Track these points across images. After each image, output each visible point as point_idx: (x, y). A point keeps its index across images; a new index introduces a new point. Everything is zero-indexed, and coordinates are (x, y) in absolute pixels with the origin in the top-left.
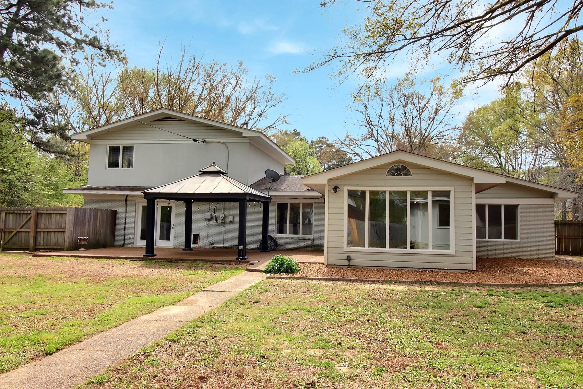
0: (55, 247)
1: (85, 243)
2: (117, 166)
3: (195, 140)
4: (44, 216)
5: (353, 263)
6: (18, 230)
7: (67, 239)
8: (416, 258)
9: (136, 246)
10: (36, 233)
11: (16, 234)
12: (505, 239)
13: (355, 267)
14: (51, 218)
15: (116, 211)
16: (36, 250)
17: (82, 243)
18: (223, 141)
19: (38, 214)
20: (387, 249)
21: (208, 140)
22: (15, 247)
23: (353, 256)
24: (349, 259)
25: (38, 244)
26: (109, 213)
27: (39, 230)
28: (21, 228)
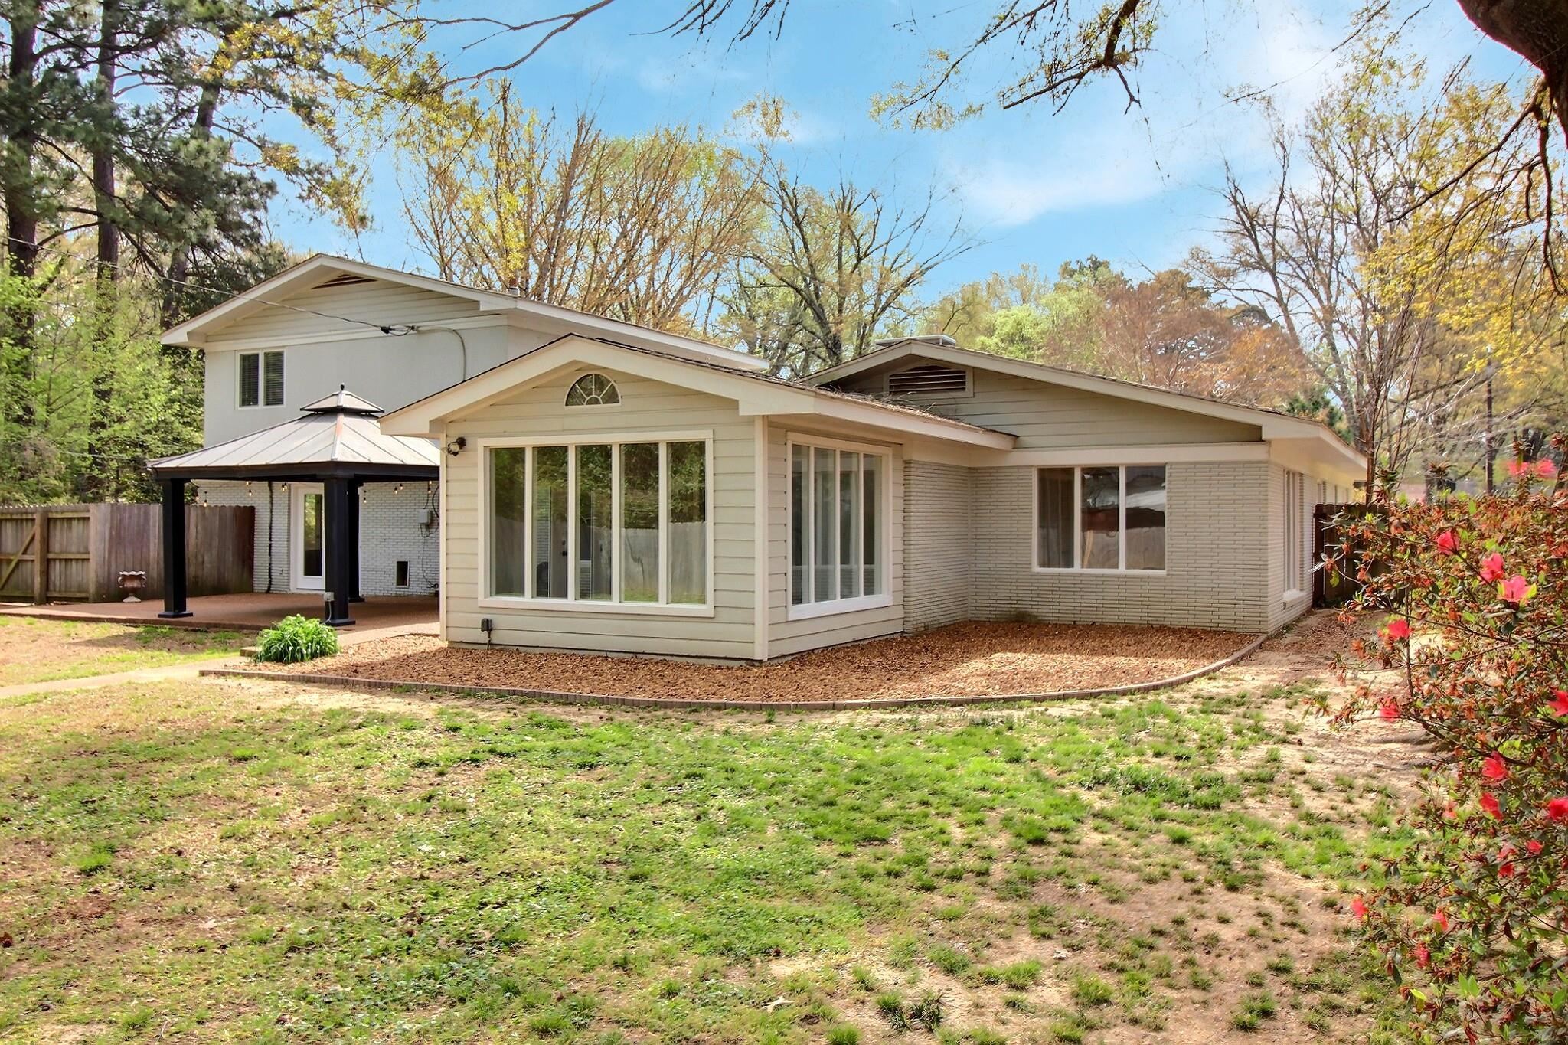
0: (78, 595)
1: (135, 584)
2: (256, 402)
3: (386, 330)
4: (59, 523)
5: (498, 637)
6: (20, 556)
7: (92, 576)
8: (629, 625)
9: (293, 590)
10: (47, 563)
11: (17, 565)
12: (1128, 567)
13: (503, 648)
14: (70, 528)
15: (252, 509)
16: (46, 600)
17: (129, 584)
18: (453, 327)
19: (49, 520)
20: (571, 601)
21: (424, 326)
22: (17, 594)
23: (498, 620)
24: (487, 626)
25: (51, 587)
26: (229, 514)
27: (51, 556)
28: (24, 553)
